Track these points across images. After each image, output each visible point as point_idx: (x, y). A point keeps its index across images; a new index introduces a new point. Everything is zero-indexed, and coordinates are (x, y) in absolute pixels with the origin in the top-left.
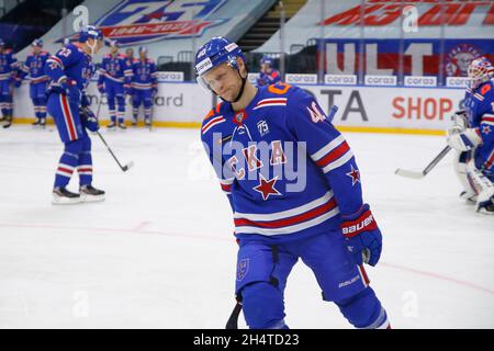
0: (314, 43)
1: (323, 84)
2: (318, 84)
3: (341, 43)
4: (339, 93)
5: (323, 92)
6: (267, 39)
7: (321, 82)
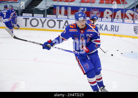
0: (53, 6)
1: (58, 18)
2: (56, 18)
3: (61, 7)
4: (62, 21)
5: (57, 20)
6: (39, 4)
7: (57, 18)
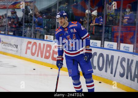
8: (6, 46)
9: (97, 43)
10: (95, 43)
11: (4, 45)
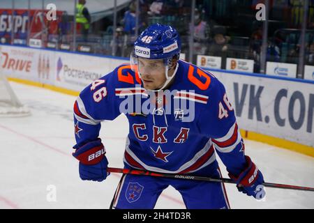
8: (73, 76)
9: (286, 70)
10: (283, 69)
11: (69, 75)
